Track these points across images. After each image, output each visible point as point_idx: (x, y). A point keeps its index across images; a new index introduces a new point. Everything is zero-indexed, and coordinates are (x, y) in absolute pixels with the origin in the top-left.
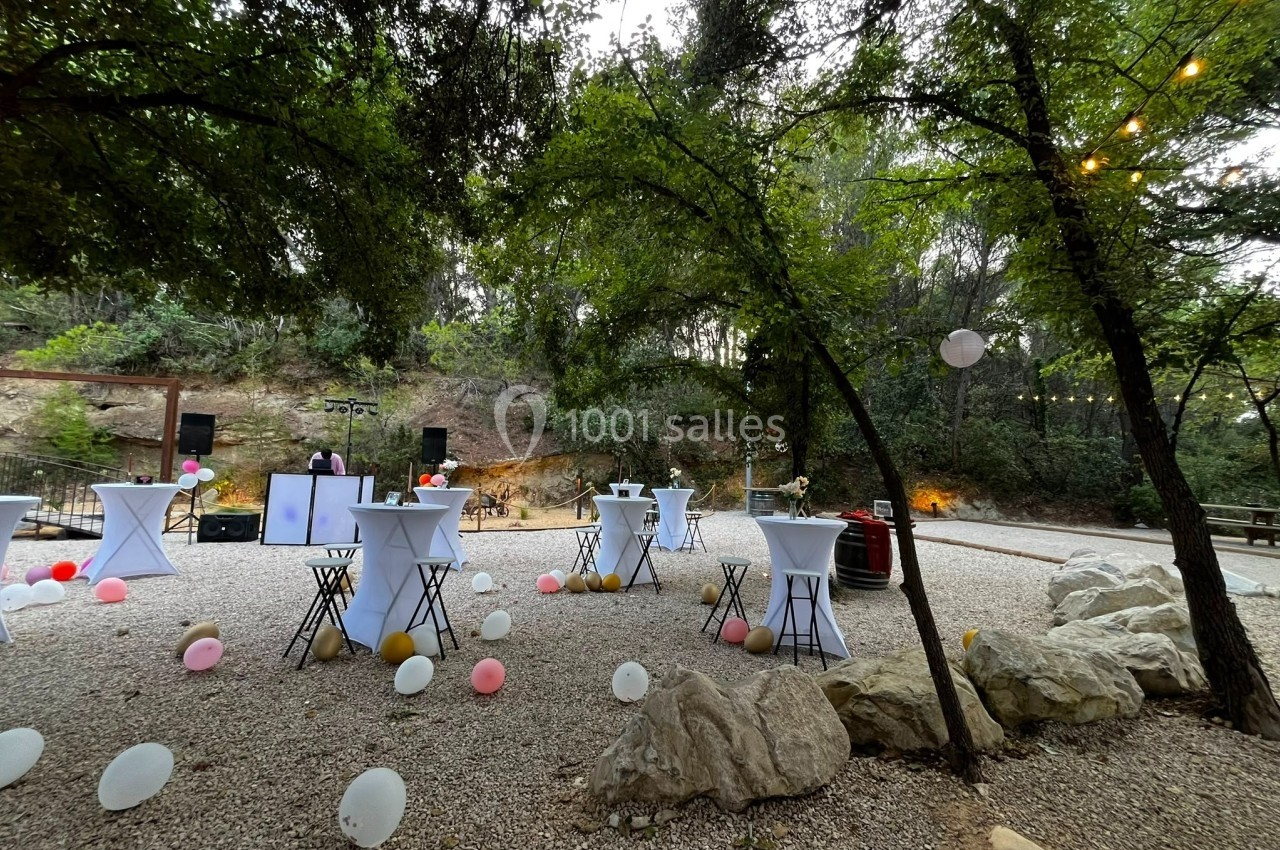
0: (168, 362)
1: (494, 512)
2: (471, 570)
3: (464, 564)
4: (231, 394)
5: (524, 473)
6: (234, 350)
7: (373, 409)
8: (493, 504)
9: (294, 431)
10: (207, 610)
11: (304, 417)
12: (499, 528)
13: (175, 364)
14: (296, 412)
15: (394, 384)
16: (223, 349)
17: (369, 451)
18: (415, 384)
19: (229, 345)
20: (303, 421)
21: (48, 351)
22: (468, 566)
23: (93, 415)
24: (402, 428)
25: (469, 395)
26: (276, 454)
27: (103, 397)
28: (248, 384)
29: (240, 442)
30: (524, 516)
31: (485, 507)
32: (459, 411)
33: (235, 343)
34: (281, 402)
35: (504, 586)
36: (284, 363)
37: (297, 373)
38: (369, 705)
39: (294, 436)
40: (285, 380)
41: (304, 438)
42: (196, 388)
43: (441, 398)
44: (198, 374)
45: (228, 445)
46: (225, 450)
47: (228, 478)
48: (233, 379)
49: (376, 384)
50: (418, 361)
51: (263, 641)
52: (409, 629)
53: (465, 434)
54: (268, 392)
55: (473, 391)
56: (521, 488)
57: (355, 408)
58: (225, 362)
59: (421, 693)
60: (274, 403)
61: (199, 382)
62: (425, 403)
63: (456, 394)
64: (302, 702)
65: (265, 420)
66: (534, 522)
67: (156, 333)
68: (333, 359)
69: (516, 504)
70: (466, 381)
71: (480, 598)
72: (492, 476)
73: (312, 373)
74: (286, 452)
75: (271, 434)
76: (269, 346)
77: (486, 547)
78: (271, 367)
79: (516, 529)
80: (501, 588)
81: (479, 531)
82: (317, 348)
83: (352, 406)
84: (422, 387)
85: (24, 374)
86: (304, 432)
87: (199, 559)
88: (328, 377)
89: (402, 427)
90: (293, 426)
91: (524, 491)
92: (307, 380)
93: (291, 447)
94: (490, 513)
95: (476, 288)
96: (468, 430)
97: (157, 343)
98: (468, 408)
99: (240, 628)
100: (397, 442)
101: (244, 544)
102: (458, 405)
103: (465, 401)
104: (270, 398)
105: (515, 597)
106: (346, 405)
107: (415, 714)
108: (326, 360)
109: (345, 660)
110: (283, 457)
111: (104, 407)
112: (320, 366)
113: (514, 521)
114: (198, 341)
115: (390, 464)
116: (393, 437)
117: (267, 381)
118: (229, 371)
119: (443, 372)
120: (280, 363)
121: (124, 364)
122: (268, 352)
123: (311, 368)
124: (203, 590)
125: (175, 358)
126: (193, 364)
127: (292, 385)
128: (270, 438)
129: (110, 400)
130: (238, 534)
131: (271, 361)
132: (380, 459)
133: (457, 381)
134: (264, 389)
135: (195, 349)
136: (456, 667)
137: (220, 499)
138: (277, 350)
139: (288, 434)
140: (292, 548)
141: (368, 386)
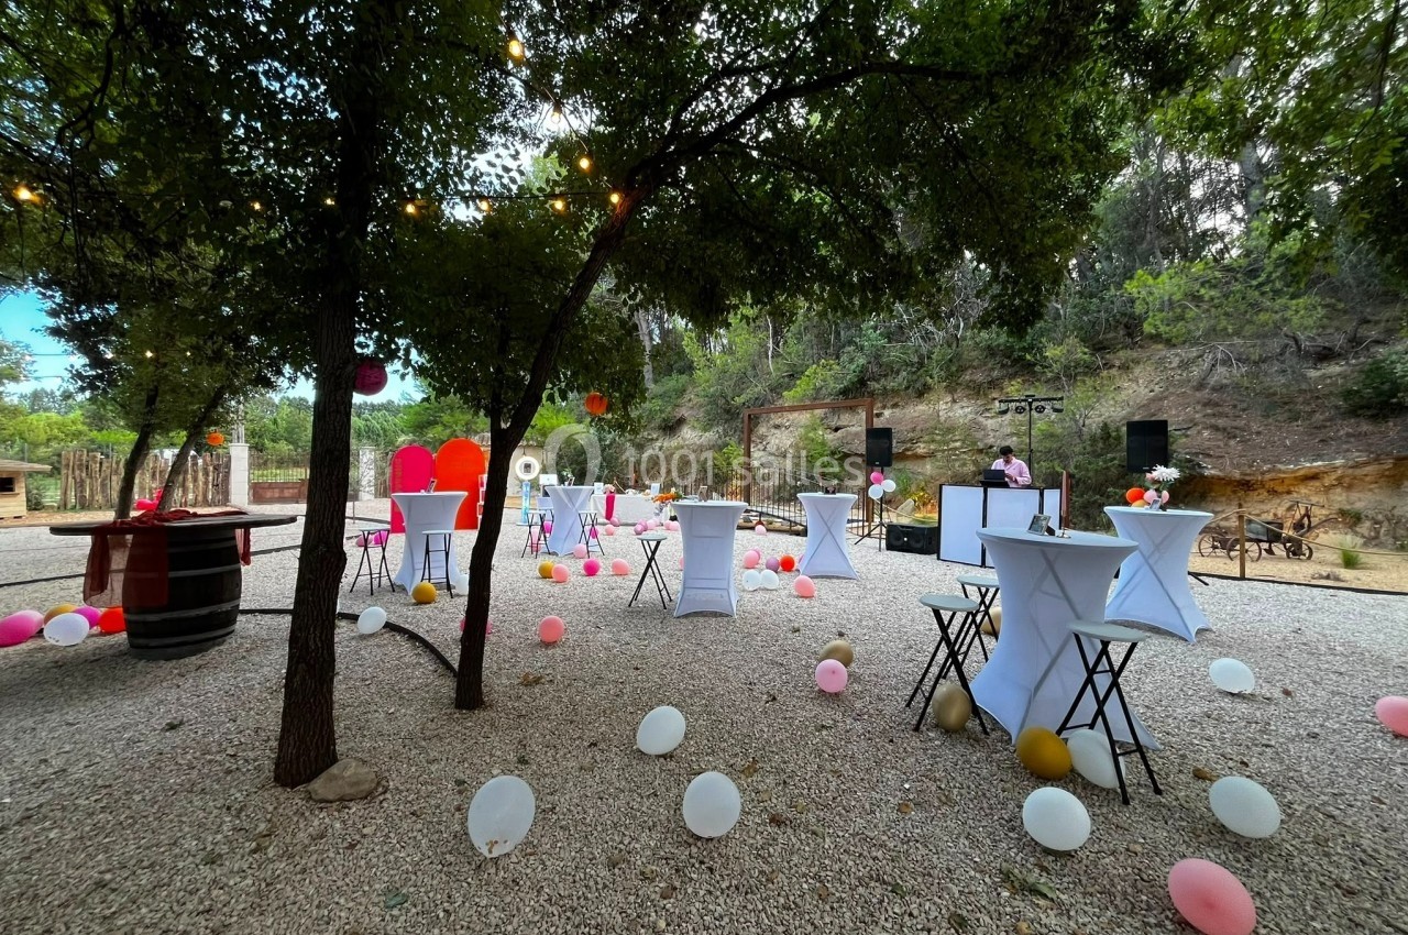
0: (873, 385)
1: (1278, 549)
2: (1215, 644)
3: (1200, 632)
4: (922, 407)
5: (1350, 487)
6: (921, 364)
7: (1058, 405)
8: (1274, 537)
9: (981, 440)
10: (864, 623)
11: (990, 423)
12: (1287, 577)
13: (877, 386)
14: (981, 419)
15: (1091, 370)
16: (912, 365)
17: (1063, 458)
18: (1125, 368)
19: (916, 360)
20: (989, 427)
21: (799, 389)
22: (1209, 635)
23: (830, 436)
24: (1105, 426)
25: (1221, 369)
26: (964, 465)
27: (834, 423)
28: (932, 396)
29: (932, 455)
30: (1350, 562)
31: (1258, 541)
32: (1205, 394)
33: (921, 357)
34: (966, 410)
35: (1287, 693)
36: (966, 369)
37: (980, 377)
38: (981, 834)
39: (980, 445)
40: (968, 387)
41: (991, 447)
42: (895, 406)
43: (1170, 381)
44: (895, 392)
45: (922, 457)
46: (921, 462)
47: (923, 489)
48: (922, 392)
49: (1069, 377)
50: (1130, 335)
51: (895, 676)
52: (1063, 728)
53: (1216, 428)
54: (954, 401)
55: (1226, 362)
56: (1342, 513)
57: (1035, 404)
58: (915, 377)
59: (1068, 855)
60: (960, 412)
61: (896, 400)
62: (1143, 391)
63: (1196, 372)
64: (903, 782)
65: (950, 430)
66: (1378, 575)
67: (862, 361)
68: (1016, 355)
69: (1330, 541)
70: (1213, 349)
71: (1226, 703)
72: (1273, 492)
73: (995, 374)
74: (975, 462)
75: (958, 444)
76: (950, 353)
77: (1254, 609)
78: (954, 378)
79: (1331, 583)
80: (1277, 694)
81: (1242, 578)
82: (999, 345)
83: (1030, 404)
84: (1137, 371)
85: (792, 409)
86: (991, 441)
87: (880, 567)
88: (1012, 377)
89: (1105, 424)
90: (979, 435)
91: (1351, 519)
92: (989, 383)
93: (979, 458)
94: (1270, 551)
95: (1229, 208)
96: (1221, 422)
97: (864, 369)
98: (1220, 388)
99: (882, 653)
100: (1100, 445)
101: (923, 557)
102: (1201, 386)
103: (1212, 381)
104: (957, 406)
105: (1313, 724)
106: (1023, 404)
107: (1045, 896)
108: (1009, 357)
109: (974, 740)
110: (972, 468)
111: (837, 430)
112: (1003, 366)
113: (1325, 570)
114: (893, 362)
115: (1091, 474)
116: (1093, 439)
117: (951, 390)
118: (918, 385)
119: (1169, 343)
120: (962, 369)
121: (845, 392)
122: (951, 360)
123: (993, 369)
124: (871, 601)
125: (878, 381)
126: (891, 384)
127: (977, 391)
128: (956, 449)
129: (840, 423)
130: (919, 546)
131: (954, 369)
132: (1076, 467)
133: (1194, 352)
134: (949, 399)
135: (890, 370)
136: (1148, 831)
137: (917, 508)
138: (958, 356)
139: (975, 443)
140: (966, 567)
141: (1057, 378)
